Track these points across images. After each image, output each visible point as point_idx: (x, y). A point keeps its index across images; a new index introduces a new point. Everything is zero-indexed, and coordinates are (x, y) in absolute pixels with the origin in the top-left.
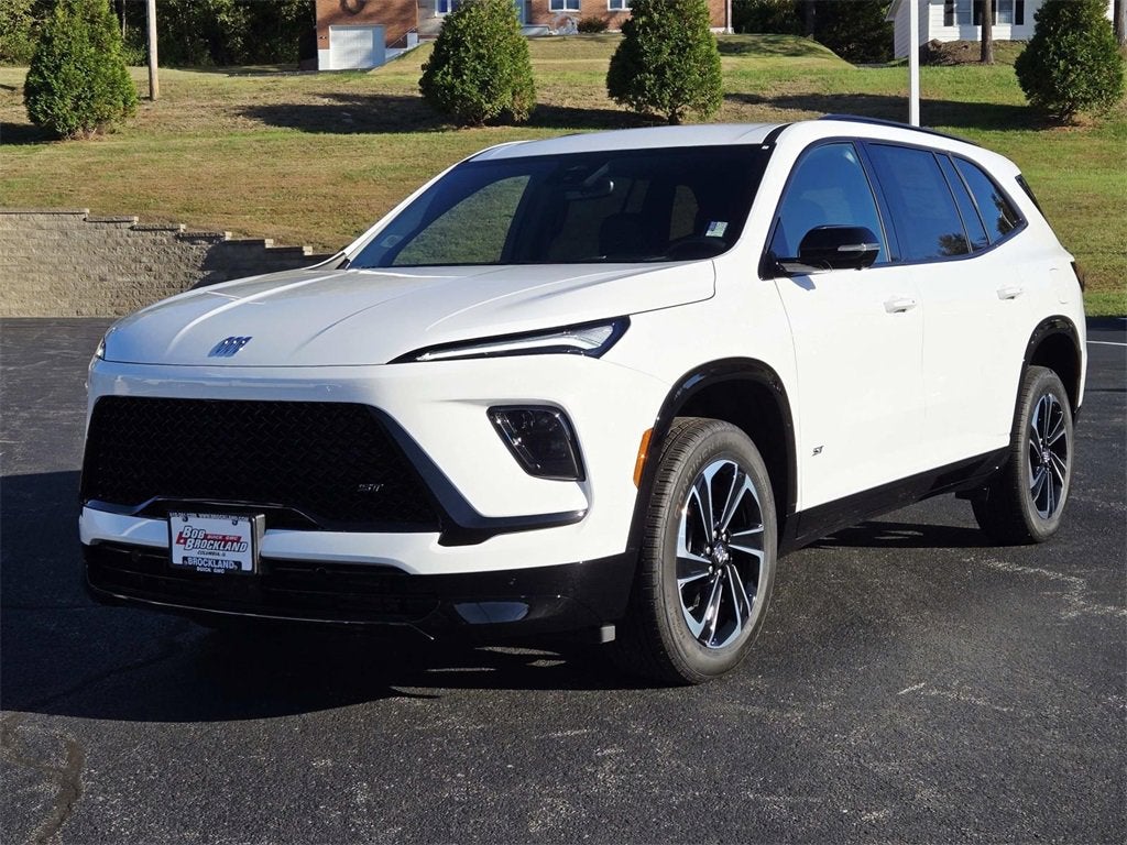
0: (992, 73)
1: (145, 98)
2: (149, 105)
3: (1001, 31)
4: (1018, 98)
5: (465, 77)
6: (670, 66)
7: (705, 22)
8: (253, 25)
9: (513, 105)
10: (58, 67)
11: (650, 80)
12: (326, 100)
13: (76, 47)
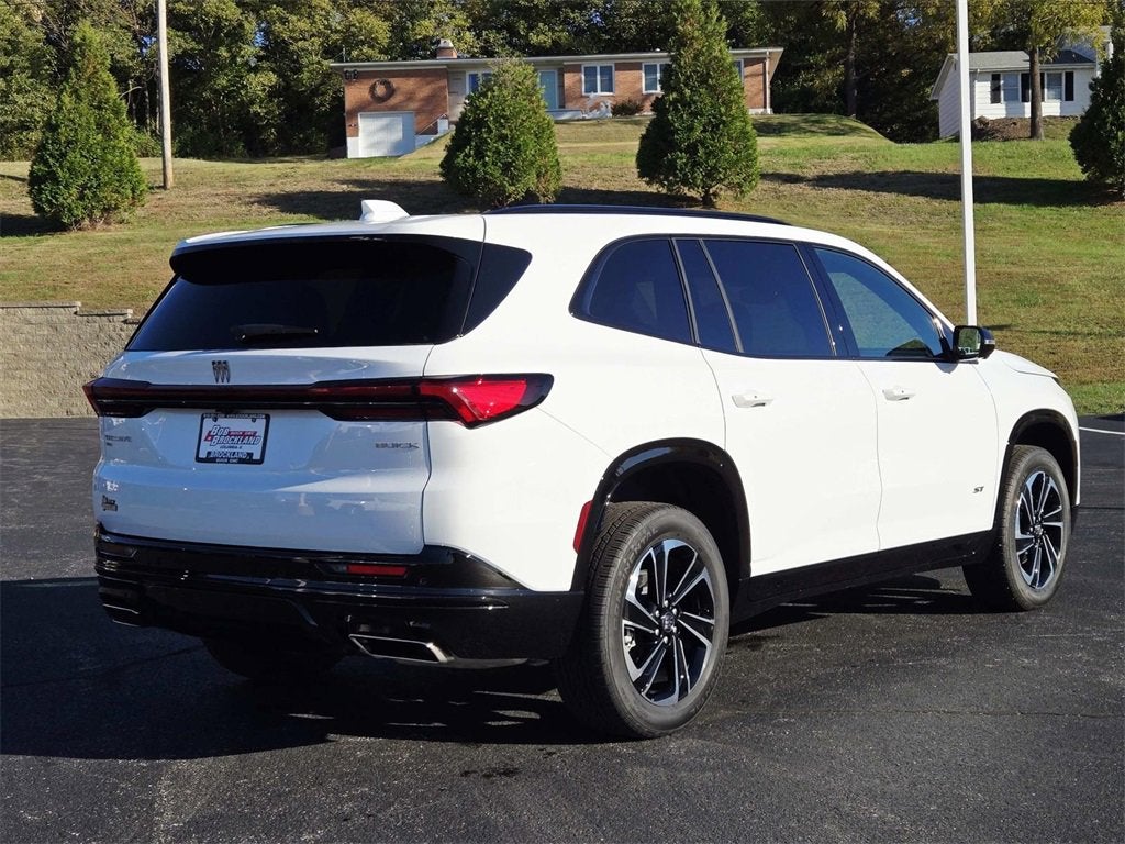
0: (1045, 147)
1: (159, 187)
2: (162, 194)
3: (1051, 107)
4: (1074, 172)
5: (487, 159)
6: (703, 144)
7: (739, 97)
8: (288, 116)
9: (538, 187)
10: (63, 155)
11: (682, 159)
12: (345, 186)
13: (82, 135)
